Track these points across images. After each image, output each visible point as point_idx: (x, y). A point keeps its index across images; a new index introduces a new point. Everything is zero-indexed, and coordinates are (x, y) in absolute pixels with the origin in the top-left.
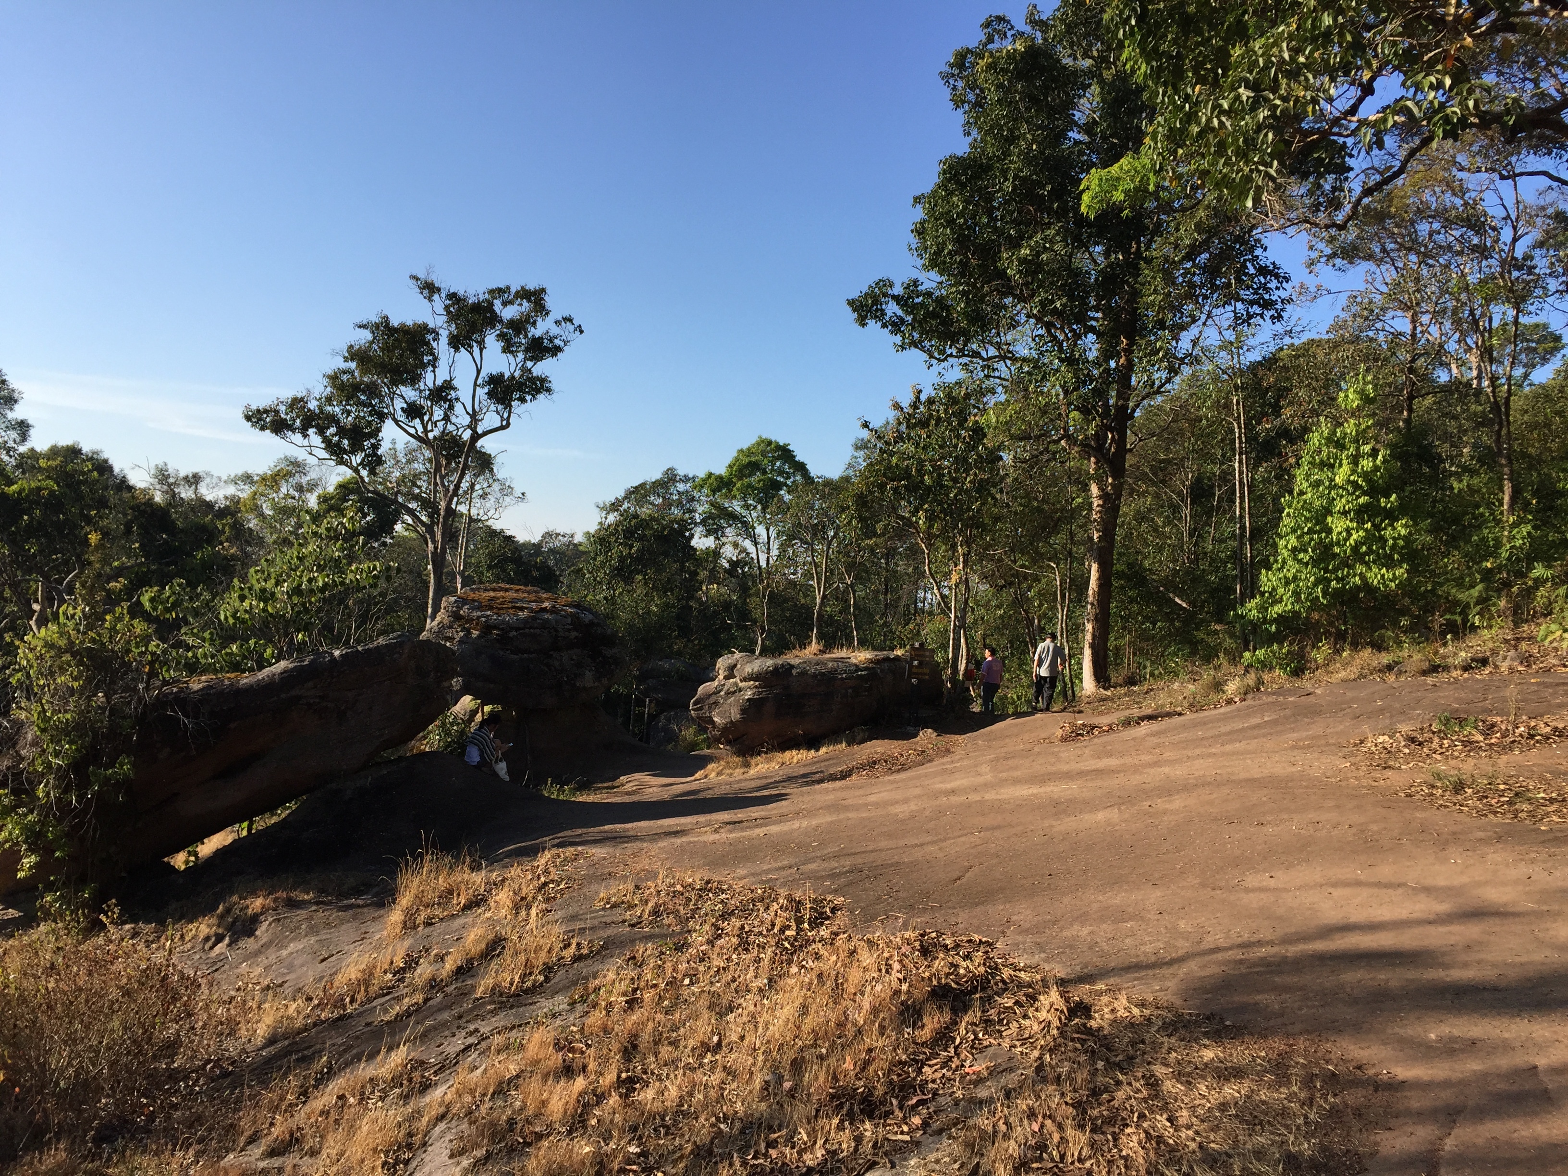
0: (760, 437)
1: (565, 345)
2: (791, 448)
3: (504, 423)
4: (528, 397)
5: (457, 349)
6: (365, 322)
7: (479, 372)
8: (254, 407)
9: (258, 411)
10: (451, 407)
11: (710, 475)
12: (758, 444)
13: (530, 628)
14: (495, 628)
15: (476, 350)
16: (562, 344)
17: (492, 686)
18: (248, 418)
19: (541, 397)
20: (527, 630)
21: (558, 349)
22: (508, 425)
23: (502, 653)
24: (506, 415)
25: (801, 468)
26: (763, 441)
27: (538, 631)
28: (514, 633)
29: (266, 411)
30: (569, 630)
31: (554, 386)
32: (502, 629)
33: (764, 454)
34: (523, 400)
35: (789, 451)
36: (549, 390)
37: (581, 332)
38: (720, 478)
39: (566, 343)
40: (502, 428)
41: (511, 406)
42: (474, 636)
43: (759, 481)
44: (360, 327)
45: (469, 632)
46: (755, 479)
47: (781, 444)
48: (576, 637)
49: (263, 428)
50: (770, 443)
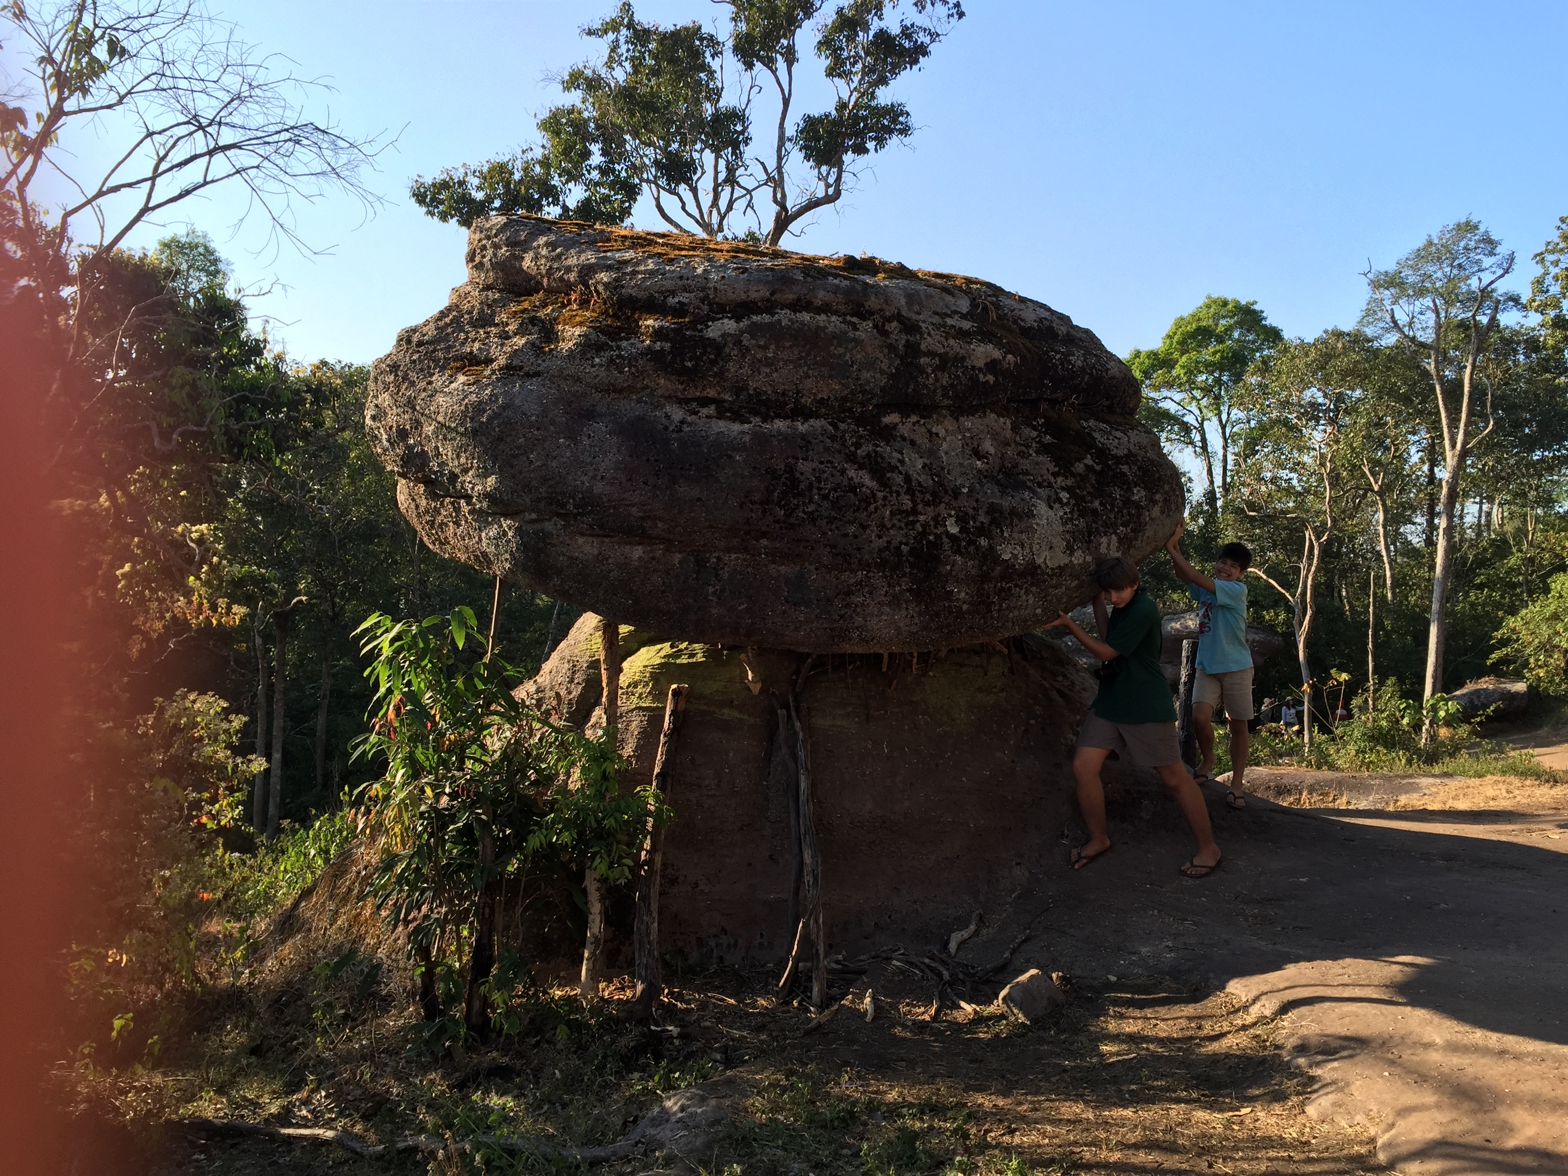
0: (1209, 297)
1: (932, 41)
2: (1257, 307)
3: (831, 191)
4: (870, 145)
5: (749, 66)
6: (597, 25)
7: (786, 102)
8: (428, 180)
9: (434, 185)
10: (738, 154)
11: (1138, 354)
12: (1209, 307)
13: (797, 306)
14: (652, 306)
15: (781, 64)
16: (927, 40)
17: (637, 552)
18: (420, 197)
19: (894, 141)
20: (784, 316)
21: (922, 50)
22: (837, 194)
23: (677, 414)
24: (831, 180)
25: (1274, 335)
26: (1215, 302)
27: (833, 323)
28: (729, 325)
29: (444, 185)
30: (962, 334)
31: (914, 121)
32: (680, 311)
33: (1216, 317)
34: (861, 150)
35: (1254, 312)
36: (905, 131)
37: (961, 15)
38: (1153, 355)
39: (934, 36)
40: (828, 199)
41: (840, 164)
42: (565, 346)
43: (1215, 353)
44: (590, 33)
45: (549, 333)
46: (1209, 353)
47: (1243, 302)
48: (992, 366)
49: (444, 217)
50: (1225, 303)
